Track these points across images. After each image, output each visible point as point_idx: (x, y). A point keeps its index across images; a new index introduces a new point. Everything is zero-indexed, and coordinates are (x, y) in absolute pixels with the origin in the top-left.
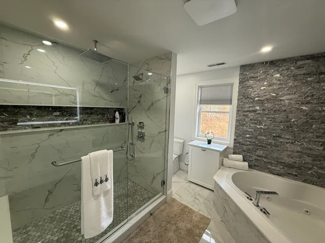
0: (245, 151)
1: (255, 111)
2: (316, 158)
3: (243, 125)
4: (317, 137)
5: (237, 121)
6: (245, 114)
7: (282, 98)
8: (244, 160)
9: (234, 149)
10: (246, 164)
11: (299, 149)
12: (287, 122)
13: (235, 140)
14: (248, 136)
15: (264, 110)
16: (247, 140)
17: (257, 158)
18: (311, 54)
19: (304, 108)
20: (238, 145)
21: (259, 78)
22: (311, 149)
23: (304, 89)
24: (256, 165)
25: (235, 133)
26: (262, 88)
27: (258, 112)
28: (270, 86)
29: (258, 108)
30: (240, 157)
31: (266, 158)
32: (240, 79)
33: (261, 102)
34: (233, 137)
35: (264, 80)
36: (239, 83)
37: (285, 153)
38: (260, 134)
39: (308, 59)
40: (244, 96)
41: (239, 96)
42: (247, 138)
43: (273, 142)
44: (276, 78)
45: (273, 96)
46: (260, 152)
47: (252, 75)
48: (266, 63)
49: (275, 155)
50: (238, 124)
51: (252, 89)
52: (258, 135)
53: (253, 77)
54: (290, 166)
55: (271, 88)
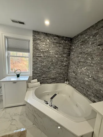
0: (38, 77)
1: (41, 57)
2: (59, 74)
3: (36, 64)
4: (60, 66)
5: (33, 62)
6: (37, 58)
7: (50, 52)
8: (38, 81)
9: (33, 77)
10: (39, 83)
11: (55, 72)
12: (52, 61)
13: (33, 72)
14: (39, 69)
15: (44, 56)
16: (39, 71)
17: (43, 79)
18: (58, 35)
19: (56, 56)
20: (34, 74)
21: (42, 40)
22: (58, 71)
23: (56, 49)
25: (33, 68)
26: (43, 46)
27: (42, 57)
28: (46, 45)
29: (42, 55)
30: (36, 80)
31: (46, 78)
32: (33, 38)
33: (43, 52)
34: (32, 71)
35: (44, 41)
36: (33, 41)
37: (52, 74)
38: (44, 68)
39: (57, 37)
40: (36, 49)
41: (33, 48)
42: (39, 70)
43: (48, 70)
44: (48, 42)
45: (47, 50)
46: (44, 76)
47: (39, 38)
48: (44, 33)
49: (49, 76)
50: (34, 63)
51: (39, 45)
52: (43, 68)
53: (39, 39)
54: (53, 79)
55: (46, 46)
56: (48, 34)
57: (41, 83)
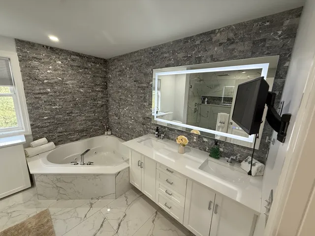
0: (46, 133)
1: (47, 93)
2: (92, 121)
3: (38, 108)
4: (91, 108)
5: (29, 104)
6: (37, 96)
7: (67, 83)
8: (49, 141)
9: (33, 135)
10: (52, 143)
11: (84, 118)
12: (74, 101)
13: (31, 125)
14: (46, 118)
15: (55, 92)
16: (46, 121)
17: (59, 134)
18: (78, 52)
19: (82, 91)
20: (37, 129)
21: (43, 61)
22: (90, 117)
23: (79, 77)
24: (60, 141)
25: (30, 118)
26: (48, 71)
27: (51, 94)
28: (55, 70)
29: (49, 90)
30: (44, 140)
31: (66, 131)
32: (19, 56)
33: (51, 85)
34: (28, 123)
35: (49, 63)
36: (20, 61)
37: (78, 123)
38: (57, 114)
39: (77, 56)
40: (31, 78)
41: (23, 75)
42: (45, 120)
43: (68, 117)
44: (58, 64)
45: (60, 80)
46: (60, 129)
47: (35, 55)
48: (47, 47)
49: (72, 127)
50: (31, 108)
51: (37, 71)
52: (55, 115)
53: (35, 58)
54: (82, 131)
55: (57, 72)
56: (57, 49)
57: (56, 144)
